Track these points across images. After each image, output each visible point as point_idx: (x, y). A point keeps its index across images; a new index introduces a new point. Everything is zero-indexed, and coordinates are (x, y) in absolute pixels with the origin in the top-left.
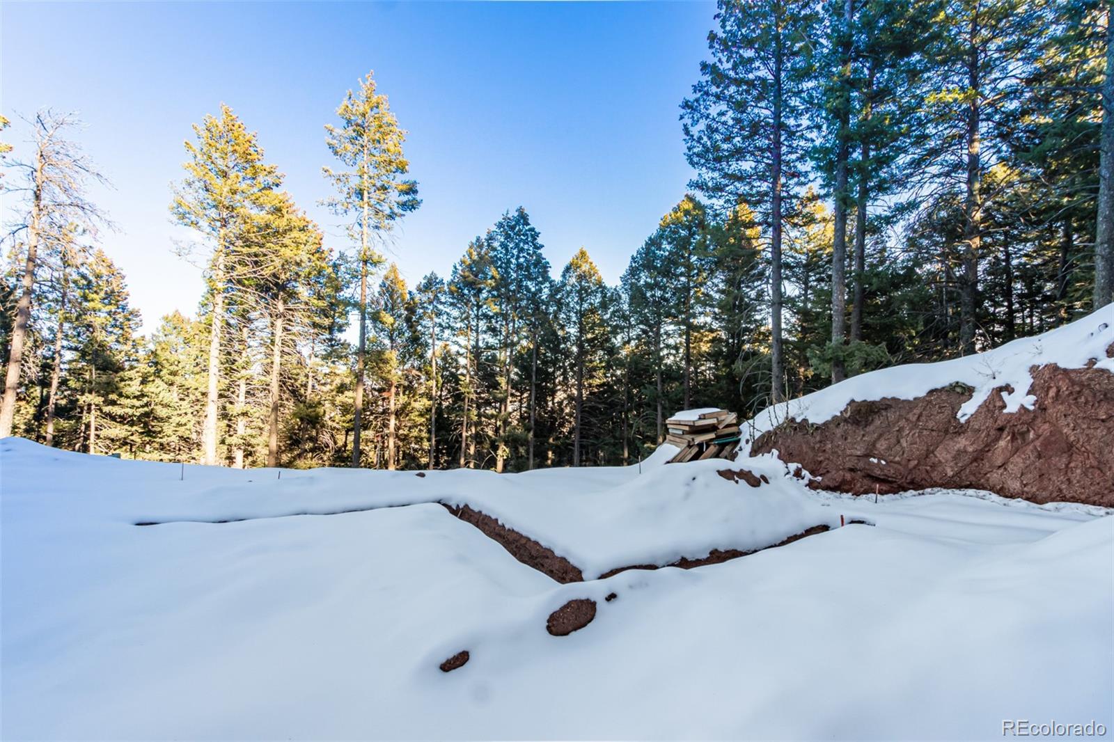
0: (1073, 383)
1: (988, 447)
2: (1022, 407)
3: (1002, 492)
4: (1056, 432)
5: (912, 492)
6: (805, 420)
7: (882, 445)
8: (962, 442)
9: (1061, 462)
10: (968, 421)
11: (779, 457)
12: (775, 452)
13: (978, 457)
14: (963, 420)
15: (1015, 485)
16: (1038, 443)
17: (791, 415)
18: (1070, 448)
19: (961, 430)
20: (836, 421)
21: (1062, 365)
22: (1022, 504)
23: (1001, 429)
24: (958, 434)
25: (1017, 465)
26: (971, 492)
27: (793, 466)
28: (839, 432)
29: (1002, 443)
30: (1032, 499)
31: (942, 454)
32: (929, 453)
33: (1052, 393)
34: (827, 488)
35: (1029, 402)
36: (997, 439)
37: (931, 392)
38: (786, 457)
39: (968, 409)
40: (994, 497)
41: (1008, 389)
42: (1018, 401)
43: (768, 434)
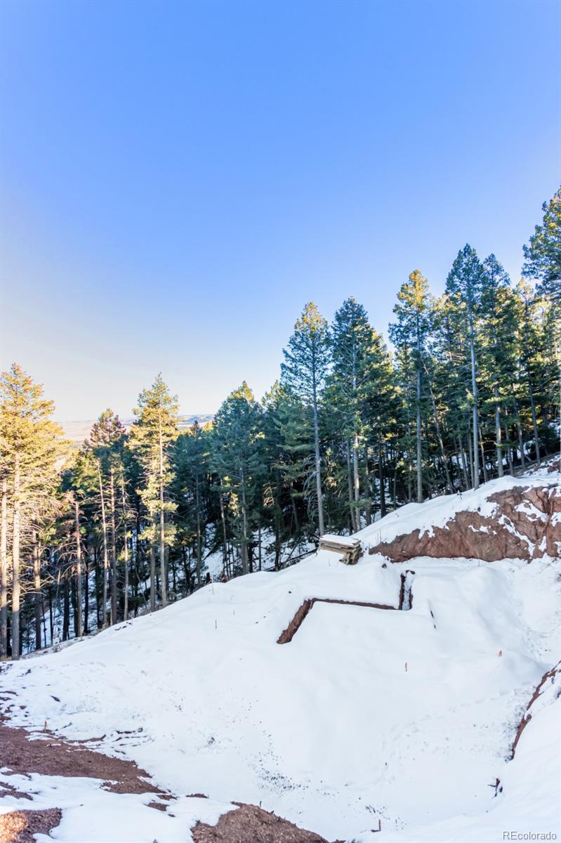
0: (444, 531)
1: (426, 545)
4: (440, 543)
5: (412, 559)
6: (386, 543)
7: (405, 547)
8: (421, 545)
9: (441, 549)
10: (422, 538)
12: (380, 553)
13: (425, 547)
14: (420, 538)
15: (433, 554)
16: (437, 545)
17: (382, 541)
18: (442, 545)
19: (420, 541)
20: (394, 542)
21: (440, 527)
22: (435, 559)
23: (429, 541)
25: (433, 550)
26: (425, 557)
27: (386, 557)
28: (395, 545)
29: (430, 545)
31: (417, 548)
32: (414, 548)
33: (439, 534)
34: (396, 562)
35: (434, 535)
36: (429, 543)
37: (413, 532)
38: (384, 555)
39: (421, 535)
40: (430, 558)
41: (428, 531)
42: (431, 534)
43: (376, 547)
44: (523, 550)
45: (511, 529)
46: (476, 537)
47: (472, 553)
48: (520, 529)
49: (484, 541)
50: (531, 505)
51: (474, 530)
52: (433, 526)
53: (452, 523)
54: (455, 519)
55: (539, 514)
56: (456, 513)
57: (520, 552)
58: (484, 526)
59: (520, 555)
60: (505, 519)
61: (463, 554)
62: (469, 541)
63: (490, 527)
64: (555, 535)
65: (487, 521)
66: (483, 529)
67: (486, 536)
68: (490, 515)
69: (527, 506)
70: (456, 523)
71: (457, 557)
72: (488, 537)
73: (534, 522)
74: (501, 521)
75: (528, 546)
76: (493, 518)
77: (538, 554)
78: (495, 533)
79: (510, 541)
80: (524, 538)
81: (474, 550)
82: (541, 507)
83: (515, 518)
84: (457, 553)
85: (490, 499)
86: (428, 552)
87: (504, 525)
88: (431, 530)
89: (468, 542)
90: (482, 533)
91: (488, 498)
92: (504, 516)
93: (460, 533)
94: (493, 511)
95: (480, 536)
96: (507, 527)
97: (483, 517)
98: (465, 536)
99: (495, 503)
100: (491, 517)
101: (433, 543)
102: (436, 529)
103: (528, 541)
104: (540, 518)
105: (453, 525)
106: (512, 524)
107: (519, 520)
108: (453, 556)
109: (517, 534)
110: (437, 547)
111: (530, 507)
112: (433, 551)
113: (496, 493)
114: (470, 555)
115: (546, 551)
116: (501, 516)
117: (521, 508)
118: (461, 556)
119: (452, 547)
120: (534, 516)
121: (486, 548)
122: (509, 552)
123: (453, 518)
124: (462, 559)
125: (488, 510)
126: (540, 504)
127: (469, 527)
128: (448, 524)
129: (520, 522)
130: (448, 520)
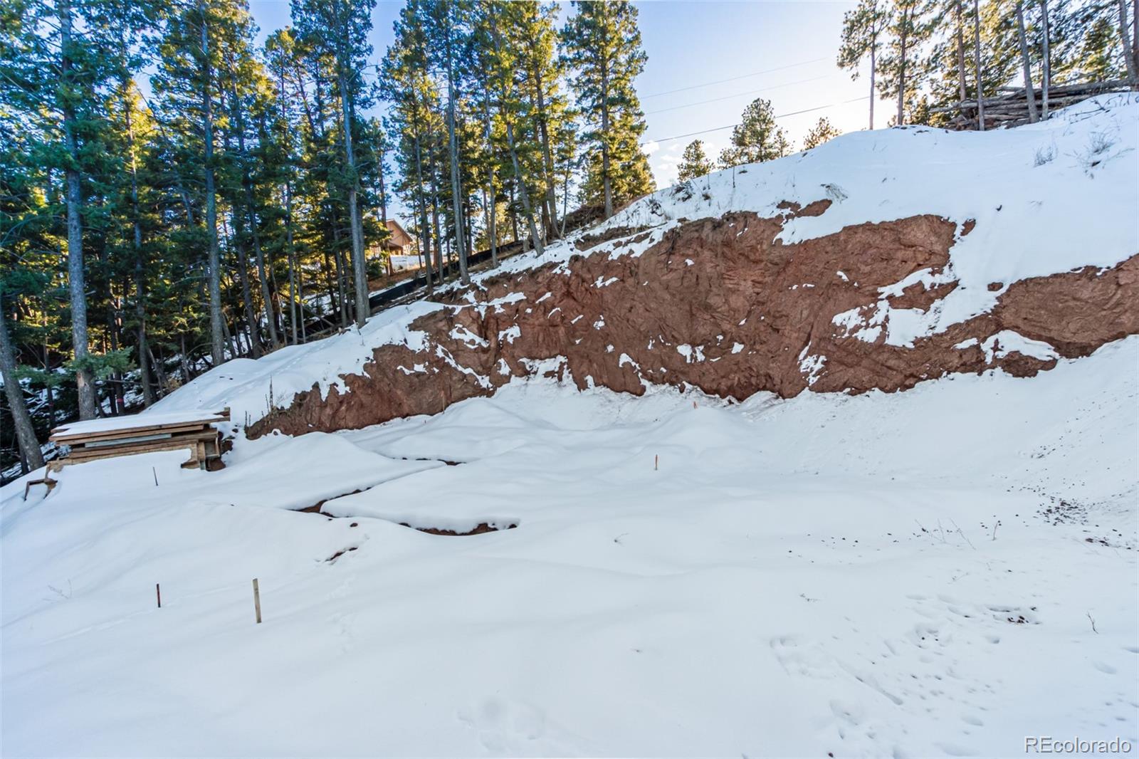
0: (363, 381)
1: (337, 410)
2: (346, 392)
3: (347, 428)
4: (360, 400)
6: (282, 408)
8: (328, 411)
9: (362, 412)
10: (326, 400)
11: (282, 432)
12: (278, 431)
13: (334, 416)
14: (324, 400)
15: (351, 424)
16: (356, 406)
17: (272, 405)
18: (364, 404)
19: (325, 403)
20: (293, 406)
21: (354, 375)
22: (356, 431)
23: (341, 403)
24: (326, 406)
25: (350, 416)
26: (340, 431)
29: (343, 408)
30: (358, 428)
31: (323, 419)
32: (320, 418)
33: (356, 385)
35: (348, 388)
36: (341, 406)
37: (311, 387)
39: (324, 393)
40: (349, 431)
41: (335, 384)
42: (343, 389)
43: (262, 421)
44: (473, 386)
45: (453, 363)
46: (411, 383)
47: (406, 410)
48: (461, 361)
49: (423, 385)
50: (465, 329)
51: (407, 372)
52: (341, 376)
53: (372, 365)
54: (375, 358)
55: (478, 340)
56: (374, 350)
57: (470, 390)
58: (419, 364)
59: (470, 393)
60: (443, 351)
61: (395, 414)
62: (402, 390)
63: (427, 363)
64: (517, 352)
65: (421, 357)
66: (419, 368)
67: (425, 377)
68: (422, 347)
69: (460, 331)
70: (378, 365)
71: (388, 420)
72: (429, 378)
73: (475, 349)
74: (440, 354)
75: (477, 380)
76: (428, 350)
77: (500, 381)
78: (437, 371)
79: (454, 378)
80: (468, 371)
81: (408, 403)
82: (476, 330)
83: (454, 347)
84: (387, 414)
85: (413, 327)
86: (342, 423)
87: (444, 359)
88: (341, 382)
89: (399, 392)
90: (418, 374)
91: (409, 325)
92: (440, 347)
93: (386, 379)
94: (424, 343)
95: (416, 379)
96: (447, 360)
97: (413, 351)
98: (394, 385)
99: (422, 332)
100: (424, 350)
101: (349, 403)
102: (349, 379)
103: (475, 374)
104: (479, 344)
105: (374, 369)
106: (451, 356)
107: (457, 349)
108: (381, 420)
109: (460, 368)
110: (357, 410)
111: (464, 332)
112: (350, 418)
113: (421, 318)
114: (405, 413)
115: (511, 373)
116: (437, 347)
117: (455, 335)
118: (392, 417)
119: (377, 406)
120: (472, 342)
121: (427, 396)
122: (455, 394)
123: (371, 357)
124: (398, 420)
125: (417, 341)
126: (475, 327)
127: (398, 368)
128: (366, 367)
129: (460, 352)
130: (364, 362)
